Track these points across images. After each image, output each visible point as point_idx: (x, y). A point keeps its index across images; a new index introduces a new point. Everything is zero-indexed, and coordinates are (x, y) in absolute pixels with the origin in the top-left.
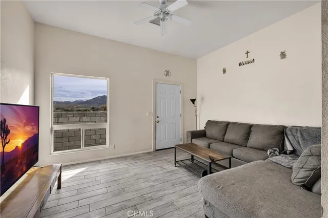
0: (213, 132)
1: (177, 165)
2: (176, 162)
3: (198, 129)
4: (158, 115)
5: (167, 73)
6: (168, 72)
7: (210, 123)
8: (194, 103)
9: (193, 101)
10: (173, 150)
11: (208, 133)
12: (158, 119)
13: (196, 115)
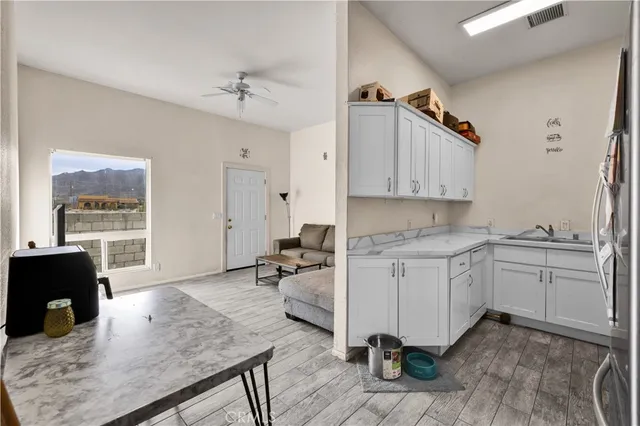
0: (310, 239)
1: (259, 283)
2: (258, 279)
3: (292, 237)
4: (229, 218)
5: (245, 153)
6: (246, 151)
7: (306, 228)
8: (285, 199)
9: (284, 196)
10: (254, 269)
11: (304, 241)
12: (229, 224)
13: (289, 217)
